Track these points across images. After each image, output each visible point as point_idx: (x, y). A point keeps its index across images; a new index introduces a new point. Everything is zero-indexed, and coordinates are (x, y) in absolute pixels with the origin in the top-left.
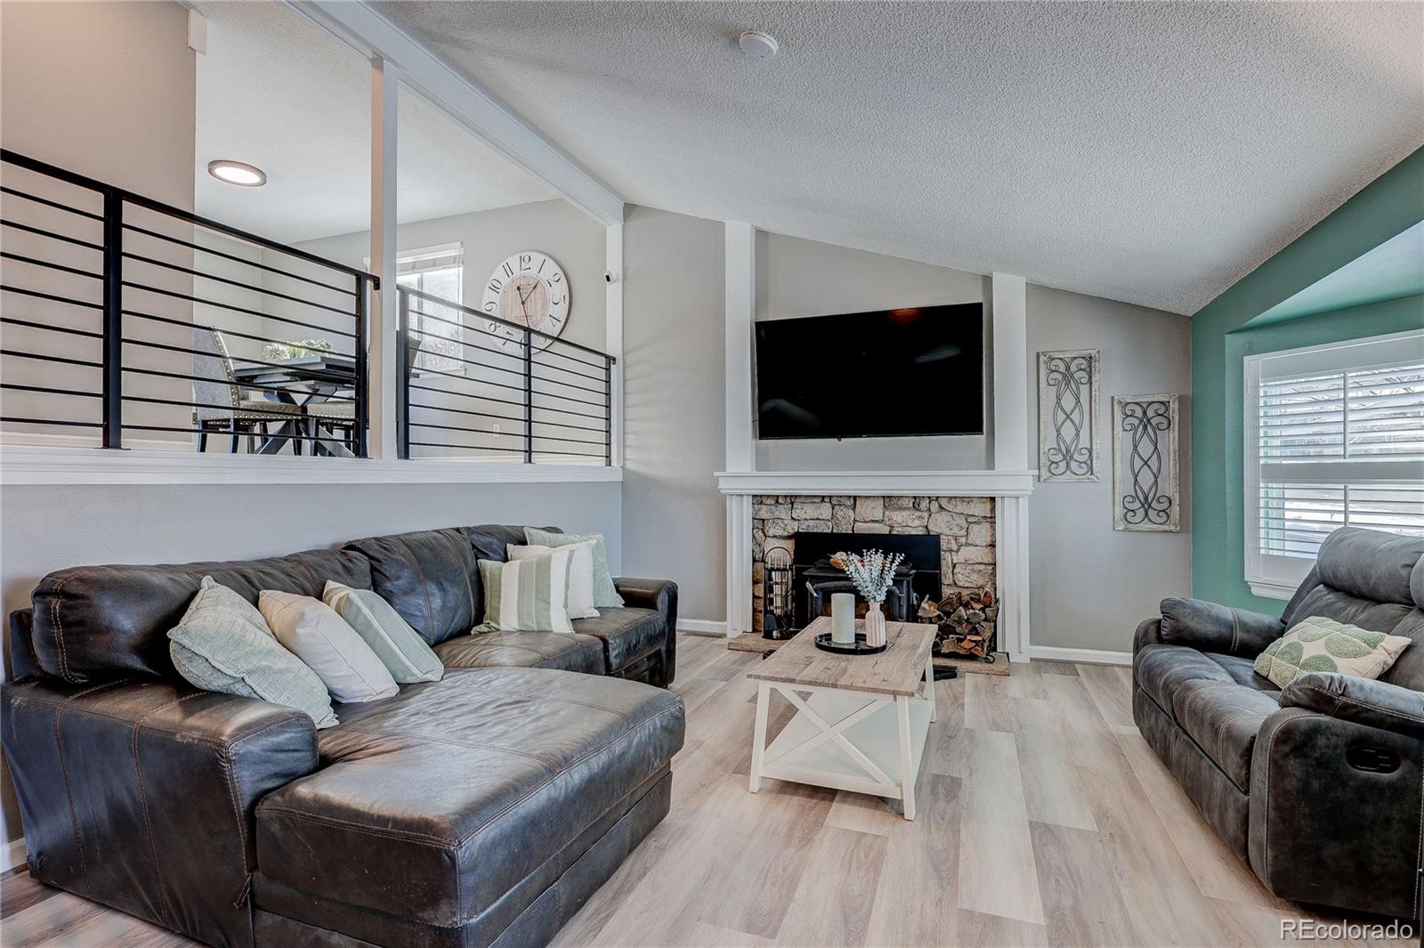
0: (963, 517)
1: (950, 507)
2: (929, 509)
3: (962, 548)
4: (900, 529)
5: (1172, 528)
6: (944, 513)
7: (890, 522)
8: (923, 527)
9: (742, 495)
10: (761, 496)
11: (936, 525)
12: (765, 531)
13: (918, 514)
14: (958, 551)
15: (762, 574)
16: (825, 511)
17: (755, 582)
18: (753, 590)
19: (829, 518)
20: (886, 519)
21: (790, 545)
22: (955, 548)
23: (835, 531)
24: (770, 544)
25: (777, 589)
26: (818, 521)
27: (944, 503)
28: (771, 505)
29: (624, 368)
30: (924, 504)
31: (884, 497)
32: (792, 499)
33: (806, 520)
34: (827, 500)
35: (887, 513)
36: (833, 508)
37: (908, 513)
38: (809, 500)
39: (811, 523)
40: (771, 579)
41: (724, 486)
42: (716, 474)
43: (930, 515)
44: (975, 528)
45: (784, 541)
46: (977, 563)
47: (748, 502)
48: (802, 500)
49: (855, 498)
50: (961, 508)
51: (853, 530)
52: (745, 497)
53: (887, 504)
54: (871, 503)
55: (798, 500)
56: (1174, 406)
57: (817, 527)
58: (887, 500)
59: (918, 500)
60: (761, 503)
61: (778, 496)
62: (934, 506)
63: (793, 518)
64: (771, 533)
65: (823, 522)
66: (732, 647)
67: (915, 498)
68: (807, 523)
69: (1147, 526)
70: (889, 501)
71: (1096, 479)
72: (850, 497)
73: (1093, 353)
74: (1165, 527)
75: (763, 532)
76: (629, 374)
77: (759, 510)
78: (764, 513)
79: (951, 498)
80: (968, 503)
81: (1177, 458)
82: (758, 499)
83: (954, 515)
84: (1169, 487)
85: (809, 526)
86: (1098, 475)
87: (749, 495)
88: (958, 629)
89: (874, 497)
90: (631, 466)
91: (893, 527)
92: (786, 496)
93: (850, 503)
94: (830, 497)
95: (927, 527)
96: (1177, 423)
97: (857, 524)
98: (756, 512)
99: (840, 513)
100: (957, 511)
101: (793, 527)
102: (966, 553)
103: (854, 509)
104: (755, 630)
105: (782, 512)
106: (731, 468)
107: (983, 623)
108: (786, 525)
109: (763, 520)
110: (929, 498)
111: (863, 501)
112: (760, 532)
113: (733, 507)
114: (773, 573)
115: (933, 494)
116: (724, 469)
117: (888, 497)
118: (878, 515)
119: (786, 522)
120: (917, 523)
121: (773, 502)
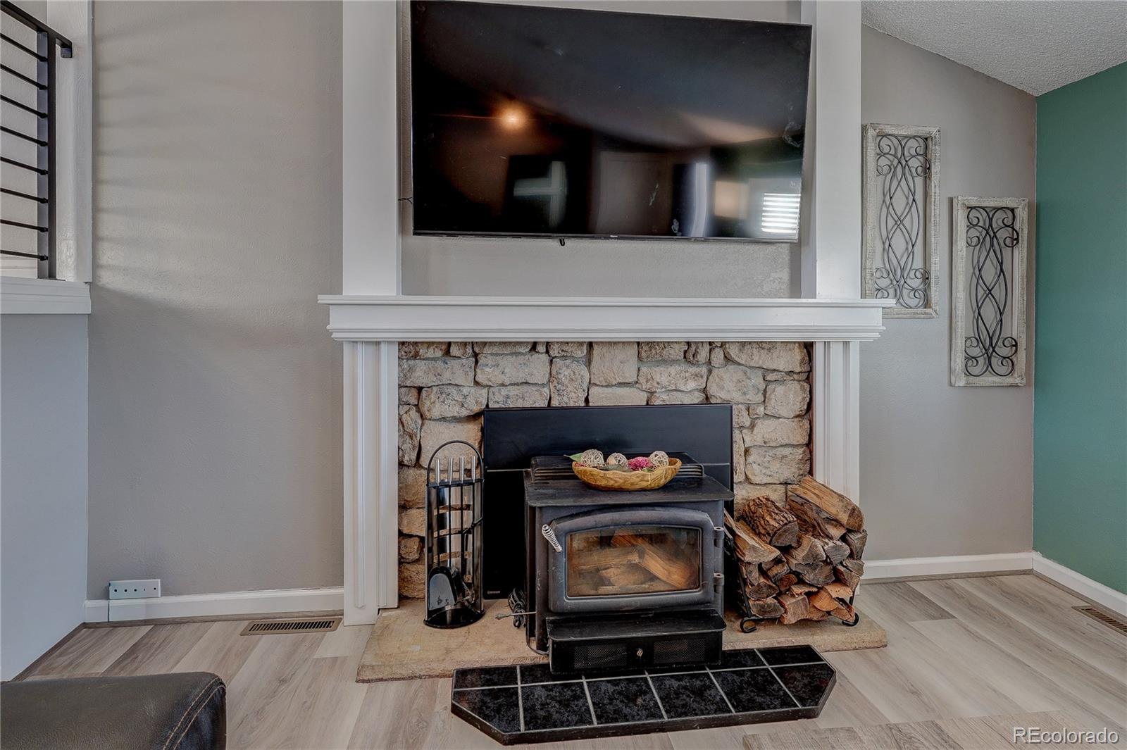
0: (760, 373)
1: (742, 359)
2: (709, 362)
3: (759, 422)
4: (664, 397)
5: (1018, 381)
6: (731, 367)
7: (648, 386)
8: (699, 390)
9: (378, 343)
10: (416, 343)
11: (722, 388)
12: (425, 409)
13: (693, 370)
14: (752, 426)
15: (421, 493)
16: (538, 367)
17: (403, 507)
18: (400, 524)
19: (545, 380)
20: (642, 380)
21: (472, 432)
22: (748, 424)
23: (555, 403)
24: (433, 436)
25: (454, 520)
26: (525, 388)
27: (733, 352)
28: (434, 359)
29: (97, 69)
30: (703, 354)
31: (638, 343)
32: (475, 350)
33: (503, 385)
34: (541, 349)
35: (644, 369)
36: (551, 362)
37: (678, 368)
38: (509, 350)
39: (513, 391)
40: (441, 502)
41: (339, 323)
42: (323, 299)
43: (710, 372)
44: (780, 390)
45: (459, 427)
46: (781, 446)
47: (389, 357)
48: (496, 349)
49: (590, 345)
50: (760, 359)
51: (587, 400)
52: (383, 346)
53: (644, 354)
54: (619, 353)
55: (487, 350)
56: (1022, 214)
57: (523, 398)
58: (646, 348)
59: (693, 348)
60: (416, 356)
61: (450, 344)
62: (718, 356)
63: (477, 383)
64: (436, 413)
65: (535, 388)
66: (367, 675)
67: (689, 343)
68: (504, 391)
69: (990, 379)
70: (647, 350)
71: (934, 314)
72: (581, 344)
73: (934, 131)
74: (1009, 380)
75: (419, 411)
76: (110, 82)
77: (411, 369)
78: (421, 374)
79: (743, 344)
80: (769, 350)
81: (1025, 286)
82: (410, 350)
83: (748, 370)
84: (1016, 326)
85: (508, 397)
86: (937, 308)
87: (389, 342)
88: (809, 577)
89: (623, 343)
90: (108, 279)
91: (652, 393)
92: (465, 344)
93: (581, 353)
94: (548, 344)
95: (704, 390)
96: (1026, 238)
97: (594, 390)
98: (404, 374)
99: (565, 370)
100: (753, 364)
101: (476, 400)
102: (765, 429)
103: (589, 363)
104: (403, 599)
105: (458, 371)
106: (353, 288)
107: (848, 563)
108: (465, 397)
109: (420, 389)
110: (710, 343)
111: (605, 350)
112: (413, 413)
113: (357, 367)
114: (446, 490)
115: (717, 337)
116: (338, 290)
117: (648, 343)
118: (630, 374)
119: (465, 391)
120: (691, 385)
121: (439, 354)
